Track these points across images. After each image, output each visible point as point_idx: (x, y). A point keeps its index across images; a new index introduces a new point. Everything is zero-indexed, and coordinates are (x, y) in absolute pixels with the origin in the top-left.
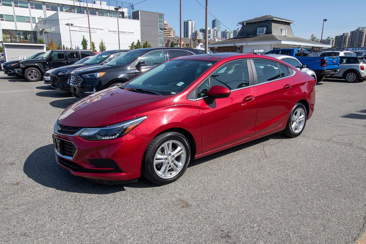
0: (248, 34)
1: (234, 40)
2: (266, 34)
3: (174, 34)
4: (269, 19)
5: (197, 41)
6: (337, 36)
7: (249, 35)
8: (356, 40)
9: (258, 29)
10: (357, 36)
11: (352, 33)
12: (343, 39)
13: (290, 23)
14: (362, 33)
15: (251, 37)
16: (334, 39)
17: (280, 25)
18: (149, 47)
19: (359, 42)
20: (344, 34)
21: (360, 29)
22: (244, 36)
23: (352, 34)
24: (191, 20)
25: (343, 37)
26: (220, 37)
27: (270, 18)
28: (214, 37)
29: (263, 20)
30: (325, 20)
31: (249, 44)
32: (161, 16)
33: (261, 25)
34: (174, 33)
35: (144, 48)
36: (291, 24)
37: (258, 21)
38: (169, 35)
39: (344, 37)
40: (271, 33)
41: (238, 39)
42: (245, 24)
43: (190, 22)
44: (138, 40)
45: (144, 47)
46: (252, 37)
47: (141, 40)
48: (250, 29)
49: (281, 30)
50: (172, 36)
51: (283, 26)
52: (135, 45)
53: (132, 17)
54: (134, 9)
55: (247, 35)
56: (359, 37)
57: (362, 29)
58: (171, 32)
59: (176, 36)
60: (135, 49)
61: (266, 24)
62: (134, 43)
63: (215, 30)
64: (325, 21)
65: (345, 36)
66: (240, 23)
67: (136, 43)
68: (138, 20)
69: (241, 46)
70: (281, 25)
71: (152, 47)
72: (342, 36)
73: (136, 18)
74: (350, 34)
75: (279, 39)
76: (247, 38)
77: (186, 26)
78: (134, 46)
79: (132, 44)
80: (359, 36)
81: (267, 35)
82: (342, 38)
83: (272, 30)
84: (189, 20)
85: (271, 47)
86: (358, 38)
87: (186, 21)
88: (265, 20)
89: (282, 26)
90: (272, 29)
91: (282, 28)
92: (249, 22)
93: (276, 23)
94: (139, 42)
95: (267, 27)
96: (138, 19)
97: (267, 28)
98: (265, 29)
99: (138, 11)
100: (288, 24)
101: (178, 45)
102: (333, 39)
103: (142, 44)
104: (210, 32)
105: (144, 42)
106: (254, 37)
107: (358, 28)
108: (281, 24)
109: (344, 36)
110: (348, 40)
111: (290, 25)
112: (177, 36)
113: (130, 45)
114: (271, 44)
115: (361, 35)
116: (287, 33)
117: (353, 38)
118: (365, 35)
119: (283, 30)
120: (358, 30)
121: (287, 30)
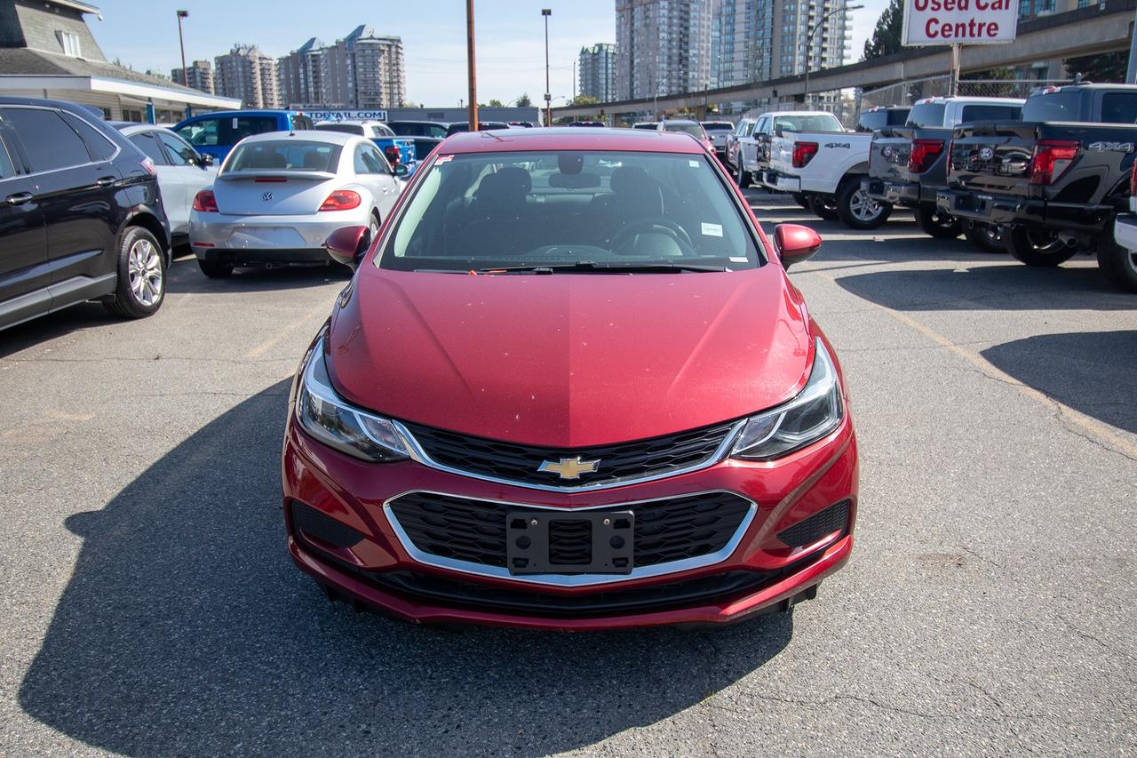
6: (175, 70)
8: (238, 86)
10: (237, 71)
11: (221, 61)
12: (198, 79)
13: (81, 11)
14: (248, 64)
16: (169, 78)
17: (46, 14)
20: (196, 63)
21: (242, 53)
23: (222, 65)
25: (194, 73)
30: (183, 14)
36: (84, 16)
39: (198, 74)
40: (23, 44)
49: (58, 36)
51: (61, 21)
56: (245, 77)
57: (246, 51)
64: (185, 18)
65: (201, 71)
70: (51, 15)
72: (192, 70)
74: (217, 64)
75: (75, 71)
80: (244, 72)
81: (5, 51)
82: (195, 77)
83: (25, 34)
86: (241, 80)
89: (57, 20)
90: (22, 27)
91: (58, 29)
93: (29, 7)
100: (75, 14)
107: (233, 48)
108: (49, 11)
109: (197, 70)
110: (212, 86)
111: (83, 21)
115: (247, 69)
116: (83, 52)
117: (226, 80)
118: (259, 72)
119: (65, 38)
120: (235, 54)
121: (77, 38)
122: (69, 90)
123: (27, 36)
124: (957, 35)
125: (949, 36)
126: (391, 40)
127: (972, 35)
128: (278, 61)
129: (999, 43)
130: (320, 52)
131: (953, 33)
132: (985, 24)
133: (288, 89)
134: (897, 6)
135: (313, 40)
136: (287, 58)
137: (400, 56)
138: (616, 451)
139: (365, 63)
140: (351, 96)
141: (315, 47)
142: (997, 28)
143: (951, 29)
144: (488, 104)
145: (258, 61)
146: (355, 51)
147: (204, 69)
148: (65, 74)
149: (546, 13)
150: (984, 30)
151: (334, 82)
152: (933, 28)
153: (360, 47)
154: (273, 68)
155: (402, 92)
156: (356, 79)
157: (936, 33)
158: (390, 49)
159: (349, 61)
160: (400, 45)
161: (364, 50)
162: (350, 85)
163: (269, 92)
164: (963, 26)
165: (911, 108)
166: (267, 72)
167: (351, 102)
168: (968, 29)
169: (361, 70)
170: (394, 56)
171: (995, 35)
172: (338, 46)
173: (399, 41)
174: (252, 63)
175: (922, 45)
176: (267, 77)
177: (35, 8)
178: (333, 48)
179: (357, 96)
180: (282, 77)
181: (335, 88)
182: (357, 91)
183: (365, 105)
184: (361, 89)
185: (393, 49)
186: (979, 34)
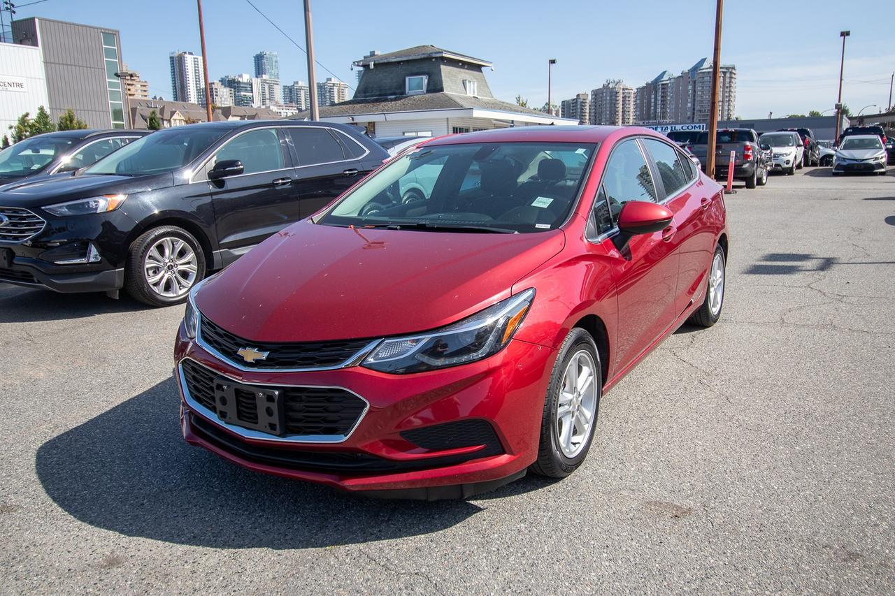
0: (383, 93)
1: (347, 106)
2: (428, 91)
3: (145, 91)
4: (434, 55)
5: (220, 111)
6: (564, 102)
7: (386, 95)
8: (605, 110)
9: (407, 79)
10: (606, 100)
11: (596, 93)
12: (579, 106)
13: (481, 66)
14: (614, 94)
15: (392, 100)
16: (560, 107)
17: (459, 69)
18: (80, 128)
19: (611, 113)
20: (578, 95)
21: (611, 86)
22: (372, 96)
23: (596, 96)
24: (191, 54)
25: (576, 102)
26: (281, 102)
27: (435, 53)
28: (264, 100)
29: (419, 57)
30: (553, 62)
31: (391, 117)
32: (111, 36)
33: (415, 70)
34: (144, 89)
35: (63, 130)
36: (483, 69)
37: (405, 59)
38: (130, 95)
39: (579, 103)
40: (441, 90)
41: (358, 106)
42: (372, 67)
43: (189, 60)
44: (41, 109)
45: (61, 129)
46: (395, 100)
47: (51, 108)
48: (387, 79)
49: (464, 83)
50: (138, 96)
51: (467, 73)
52: (32, 121)
53: (11, 36)
54: (14, 12)
55: (380, 95)
56: (611, 104)
57: (614, 85)
58: (132, 85)
59: (155, 98)
60: (32, 134)
61: (426, 67)
62: (27, 115)
63: (264, 82)
64: (553, 64)
65: (581, 100)
66: (357, 64)
67: (33, 116)
68: (33, 45)
69: (369, 123)
70: (462, 70)
71: (88, 127)
73: (27, 42)
74: (592, 95)
75: (466, 105)
76: (383, 104)
77: (177, 70)
78: (30, 126)
79: (23, 120)
80: (611, 100)
81: (431, 95)
82: (576, 106)
83: (444, 84)
84: (185, 53)
85: (448, 126)
86: (608, 106)
87: (176, 55)
88: (423, 56)
89: (465, 73)
90: (443, 79)
91: (465, 79)
92: (381, 62)
93: (449, 65)
94: (45, 114)
95: (429, 75)
96: (35, 44)
97: (429, 77)
98: (425, 80)
99: (33, 19)
100: (477, 68)
101: (165, 122)
102: (558, 107)
103: (54, 120)
104: (252, 88)
105: (63, 114)
106: (400, 99)
107: (605, 82)
108: (461, 67)
109: (579, 100)
110: (588, 111)
111: (481, 72)
112: (158, 98)
113: (16, 124)
114: (447, 119)
115: (613, 97)
116: (478, 92)
117: (598, 106)
118: (621, 99)
119: (468, 84)
120: (606, 87)
121: (476, 83)
122: (463, 118)
123: (445, 85)
126: (727, 68)
128: (636, 91)
130: (668, 82)
133: (641, 111)
135: (664, 73)
136: (644, 88)
137: (733, 80)
138: (280, 348)
139: (703, 87)
140: (689, 114)
141: (666, 78)
144: (807, 115)
145: (621, 91)
146: (696, 78)
147: (584, 99)
148: (461, 108)
149: (845, 34)
151: (677, 104)
153: (701, 75)
154: (632, 96)
155: (732, 108)
156: (694, 100)
158: (725, 75)
159: (690, 87)
160: (734, 71)
161: (703, 78)
162: (689, 105)
163: (627, 113)
166: (627, 99)
167: (689, 118)
169: (699, 93)
170: (728, 80)
172: (684, 76)
173: (734, 68)
174: (617, 93)
176: (627, 102)
177: (453, 66)
178: (679, 77)
179: (694, 114)
180: (638, 102)
181: (677, 107)
182: (694, 109)
183: (699, 120)
184: (697, 108)
185: (728, 75)
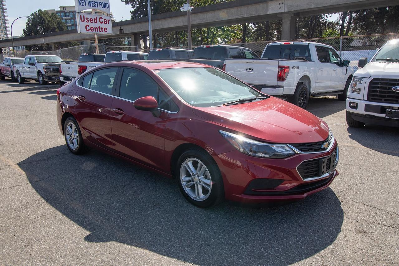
124: (95, 31)
125: (93, 31)
127: (100, 31)
129: (108, 34)
131: (94, 30)
132: (103, 28)
134: (33, 17)
142: (107, 30)
143: (93, 29)
150: (103, 29)
152: (88, 28)
157: (89, 30)
164: (97, 28)
165: (106, 54)
168: (98, 29)
171: (107, 32)
175: (85, 33)
186: (102, 31)
